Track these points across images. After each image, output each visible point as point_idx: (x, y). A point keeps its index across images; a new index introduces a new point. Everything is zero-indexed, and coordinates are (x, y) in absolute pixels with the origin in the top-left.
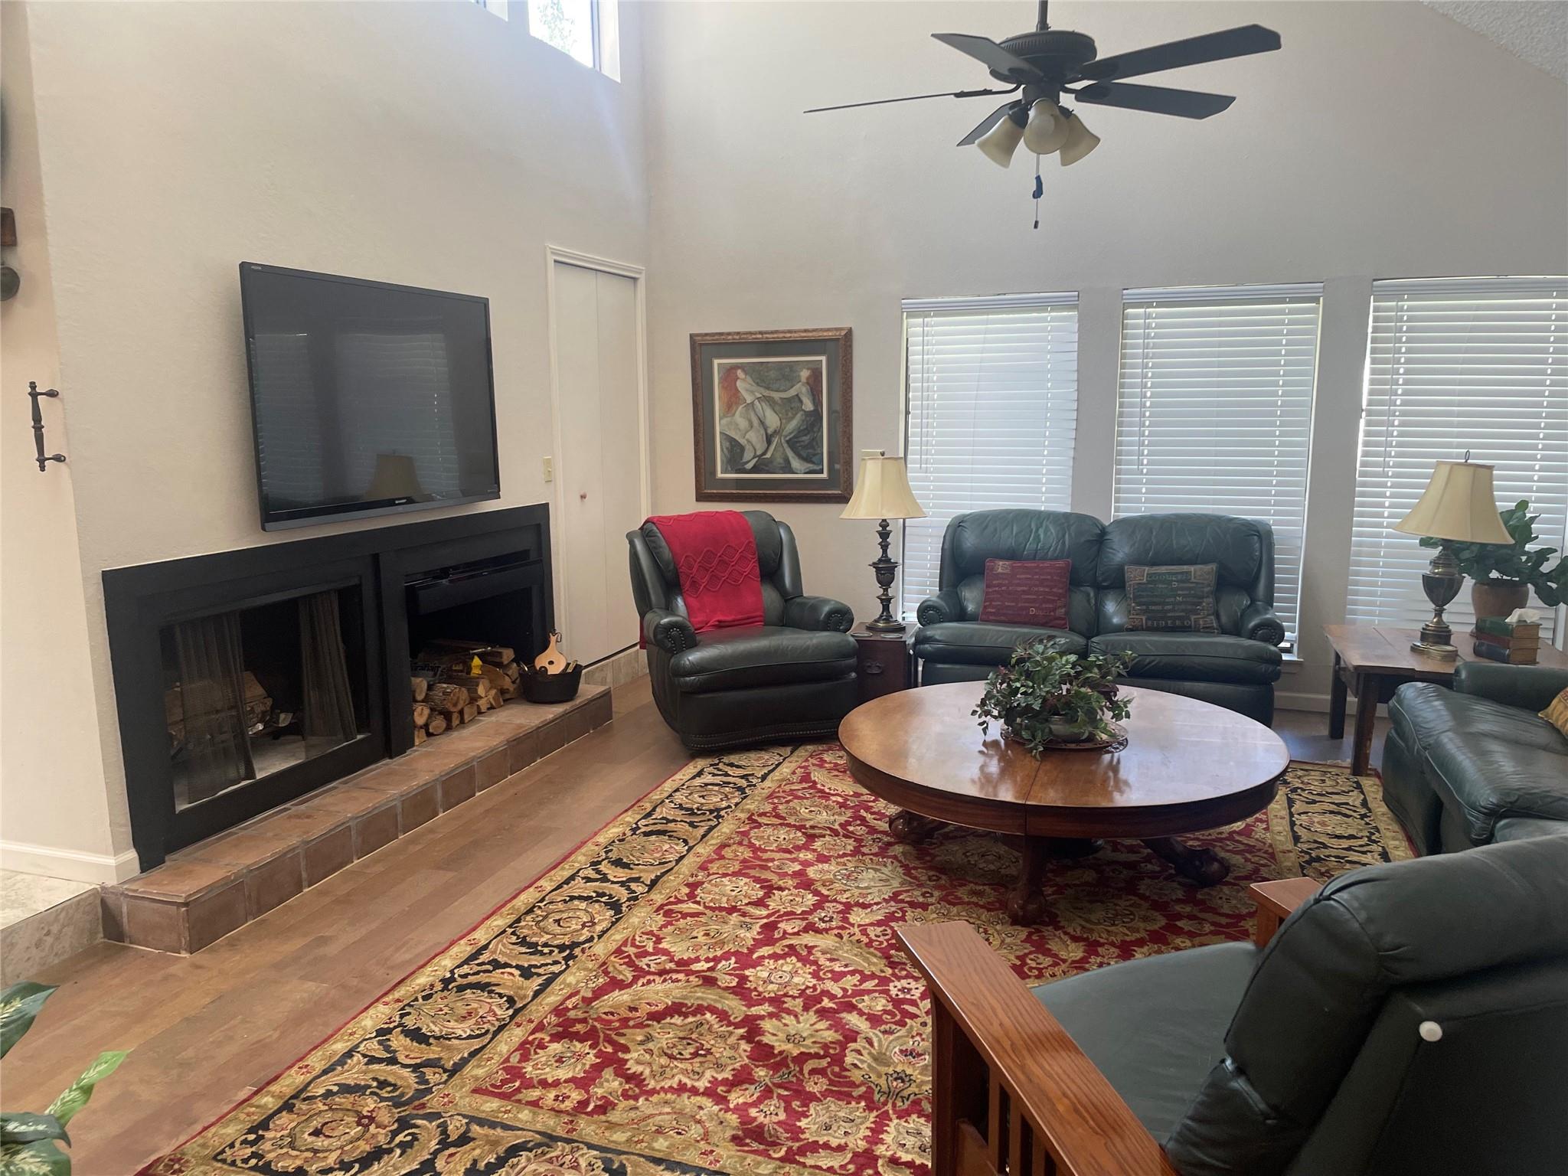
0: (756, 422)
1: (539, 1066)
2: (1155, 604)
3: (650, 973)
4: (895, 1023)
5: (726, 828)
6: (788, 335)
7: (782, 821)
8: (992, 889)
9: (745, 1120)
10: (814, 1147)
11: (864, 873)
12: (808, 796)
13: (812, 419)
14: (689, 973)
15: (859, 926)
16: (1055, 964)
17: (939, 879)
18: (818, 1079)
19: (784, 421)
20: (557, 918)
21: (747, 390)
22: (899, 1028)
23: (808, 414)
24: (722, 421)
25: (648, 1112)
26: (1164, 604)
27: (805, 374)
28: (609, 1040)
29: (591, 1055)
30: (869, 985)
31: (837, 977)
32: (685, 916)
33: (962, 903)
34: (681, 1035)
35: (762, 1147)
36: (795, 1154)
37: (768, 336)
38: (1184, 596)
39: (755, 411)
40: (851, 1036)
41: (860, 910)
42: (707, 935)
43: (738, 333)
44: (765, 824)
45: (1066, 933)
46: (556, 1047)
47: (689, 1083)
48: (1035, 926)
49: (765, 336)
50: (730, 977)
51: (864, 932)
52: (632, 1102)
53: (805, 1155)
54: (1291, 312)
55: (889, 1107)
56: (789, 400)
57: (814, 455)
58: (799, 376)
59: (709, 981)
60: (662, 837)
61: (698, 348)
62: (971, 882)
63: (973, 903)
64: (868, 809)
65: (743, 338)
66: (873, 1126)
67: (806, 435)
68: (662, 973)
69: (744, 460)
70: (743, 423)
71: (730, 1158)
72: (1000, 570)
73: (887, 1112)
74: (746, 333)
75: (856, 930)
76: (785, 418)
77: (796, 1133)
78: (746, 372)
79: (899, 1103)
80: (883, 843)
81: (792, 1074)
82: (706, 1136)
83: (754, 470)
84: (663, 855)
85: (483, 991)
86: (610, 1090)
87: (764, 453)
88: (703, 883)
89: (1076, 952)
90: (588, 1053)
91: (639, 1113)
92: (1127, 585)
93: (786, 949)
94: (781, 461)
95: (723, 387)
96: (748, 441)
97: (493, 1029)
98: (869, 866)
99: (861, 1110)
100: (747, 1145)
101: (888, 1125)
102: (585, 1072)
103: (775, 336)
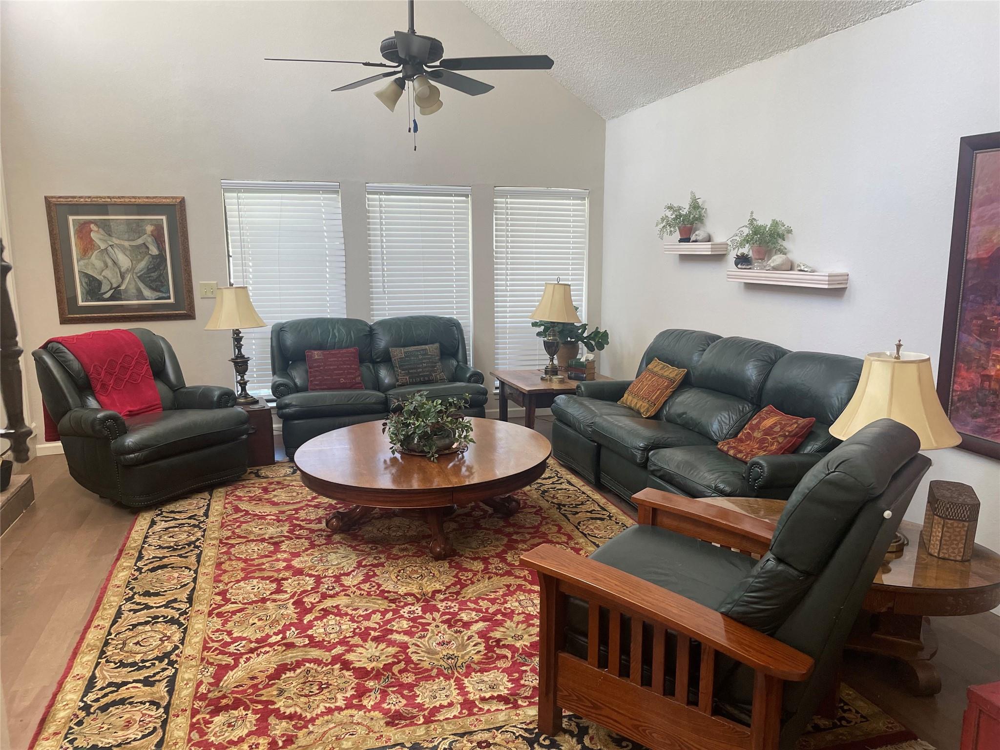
0: (110, 263)
1: (218, 734)
2: (412, 369)
3: (242, 654)
4: (421, 631)
5: (210, 553)
6: (133, 200)
7: (246, 540)
8: (410, 545)
9: (386, 712)
10: (435, 710)
11: (329, 556)
12: (249, 520)
13: (158, 260)
14: (271, 645)
15: (354, 586)
16: (475, 575)
17: (377, 548)
18: (407, 675)
19: (134, 262)
20: (135, 641)
21: (101, 239)
22: (426, 633)
23: (154, 257)
24: (80, 263)
25: (322, 731)
26: (417, 368)
27: (149, 228)
28: (254, 702)
29: (250, 715)
30: (389, 616)
31: (367, 617)
32: (234, 613)
33: (401, 557)
34: (302, 681)
35: (408, 722)
36: (430, 718)
37: (116, 200)
38: (427, 363)
39: (108, 255)
40: (404, 647)
41: (346, 577)
42: (261, 619)
43: (89, 197)
44: (237, 544)
45: (467, 558)
46: (219, 719)
47: (333, 706)
48: (449, 558)
49: (113, 200)
50: (302, 639)
51: (359, 589)
52: (305, 730)
53: (435, 716)
54: (456, 202)
55: (456, 674)
56: (138, 247)
57: (162, 286)
58: (145, 230)
59: (290, 646)
60: (166, 570)
61: (53, 208)
62: (396, 545)
63: (406, 555)
64: (297, 519)
65: (94, 201)
66: (456, 687)
67: (154, 272)
68: (252, 651)
69: (102, 291)
70: (99, 264)
71: (396, 734)
72: (316, 357)
73: (457, 677)
74: (97, 197)
75: (354, 589)
76: (134, 260)
77: (421, 707)
78: (98, 227)
79: (461, 671)
80: (325, 536)
81: (390, 677)
82: (370, 730)
83: (112, 298)
84: (179, 580)
85: (124, 704)
86: (284, 729)
87: (119, 286)
88: (227, 590)
89: (479, 566)
90: (247, 714)
91: (316, 734)
92: (393, 359)
93: (322, 612)
94: (134, 291)
95: (78, 236)
96: (105, 277)
97: (158, 726)
98: (329, 551)
99: (444, 682)
100: (398, 724)
101: (464, 683)
102: (255, 725)
103: (122, 200)
